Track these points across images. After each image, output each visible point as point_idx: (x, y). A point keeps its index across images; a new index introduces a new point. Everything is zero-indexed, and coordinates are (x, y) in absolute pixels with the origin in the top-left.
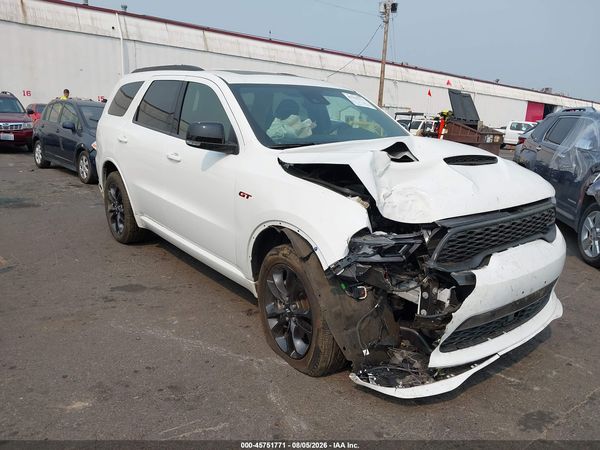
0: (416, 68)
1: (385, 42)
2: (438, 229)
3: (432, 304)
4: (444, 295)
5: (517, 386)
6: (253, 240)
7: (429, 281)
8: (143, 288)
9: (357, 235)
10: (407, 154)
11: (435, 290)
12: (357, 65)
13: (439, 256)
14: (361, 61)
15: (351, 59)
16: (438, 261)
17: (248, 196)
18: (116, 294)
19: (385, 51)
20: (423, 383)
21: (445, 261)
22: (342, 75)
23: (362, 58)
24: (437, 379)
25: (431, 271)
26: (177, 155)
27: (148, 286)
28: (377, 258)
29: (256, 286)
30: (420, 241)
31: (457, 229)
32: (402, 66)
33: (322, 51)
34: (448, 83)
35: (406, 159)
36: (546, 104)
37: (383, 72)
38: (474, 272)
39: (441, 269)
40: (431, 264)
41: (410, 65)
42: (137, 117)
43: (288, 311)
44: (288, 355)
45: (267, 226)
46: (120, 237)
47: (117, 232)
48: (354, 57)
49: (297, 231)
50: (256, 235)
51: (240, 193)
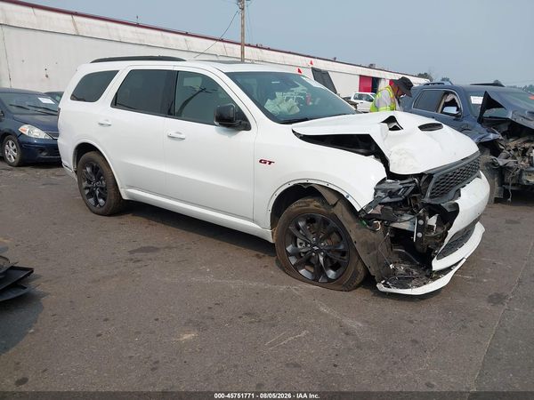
0: (269, 49)
1: (243, 26)
2: (427, 177)
3: (425, 228)
4: (433, 221)
5: (473, 280)
6: (275, 197)
7: (424, 211)
8: (156, 249)
9: (380, 183)
10: (395, 124)
11: (427, 218)
12: (218, 47)
13: (431, 193)
14: (221, 43)
16: (431, 197)
17: (270, 163)
18: (138, 256)
19: (243, 34)
20: (425, 284)
21: (434, 197)
23: (222, 40)
24: (434, 279)
25: (425, 205)
26: (180, 133)
27: (159, 247)
28: (387, 200)
29: (273, 233)
30: (414, 184)
31: (439, 174)
32: (257, 47)
33: (187, 34)
34: (311, 63)
35: (395, 128)
36: (373, 78)
37: (243, 53)
38: (456, 201)
39: (433, 203)
40: (427, 200)
42: (116, 103)
43: (316, 248)
44: (315, 281)
45: (292, 184)
46: (101, 210)
47: (95, 206)
48: (217, 40)
49: (326, 185)
50: (278, 193)
51: (261, 161)
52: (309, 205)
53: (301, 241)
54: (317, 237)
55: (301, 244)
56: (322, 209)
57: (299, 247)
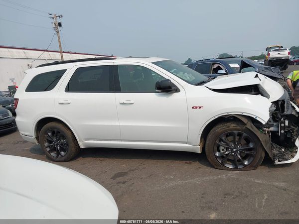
0: (75, 53)
1: (59, 42)
4: (287, 123)
6: (205, 126)
7: (283, 119)
8: (126, 173)
12: (46, 55)
13: (287, 109)
14: (47, 52)
15: (43, 52)
16: (287, 111)
17: (200, 108)
18: (119, 179)
19: (60, 46)
22: (39, 61)
26: (130, 101)
29: (201, 147)
32: (68, 53)
33: (24, 49)
37: (62, 57)
40: (285, 113)
41: (72, 52)
42: (69, 89)
43: (235, 150)
44: (236, 168)
45: (216, 117)
46: (63, 159)
47: (57, 157)
48: (45, 51)
49: (241, 114)
50: (207, 124)
51: (193, 108)
52: (229, 127)
53: (223, 148)
54: (234, 143)
55: (223, 150)
56: (238, 127)
57: (222, 152)
